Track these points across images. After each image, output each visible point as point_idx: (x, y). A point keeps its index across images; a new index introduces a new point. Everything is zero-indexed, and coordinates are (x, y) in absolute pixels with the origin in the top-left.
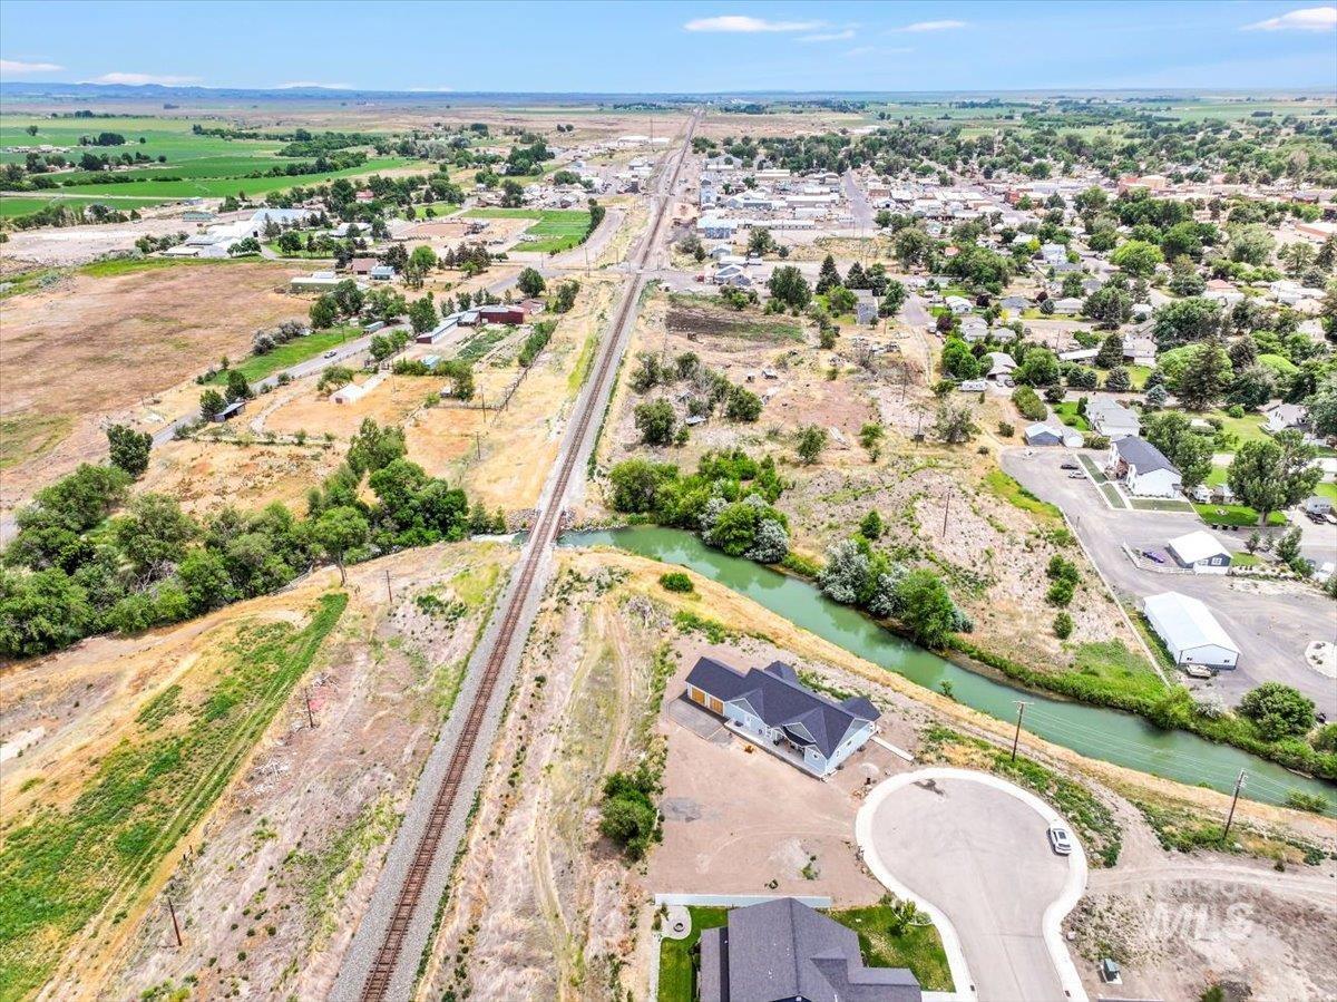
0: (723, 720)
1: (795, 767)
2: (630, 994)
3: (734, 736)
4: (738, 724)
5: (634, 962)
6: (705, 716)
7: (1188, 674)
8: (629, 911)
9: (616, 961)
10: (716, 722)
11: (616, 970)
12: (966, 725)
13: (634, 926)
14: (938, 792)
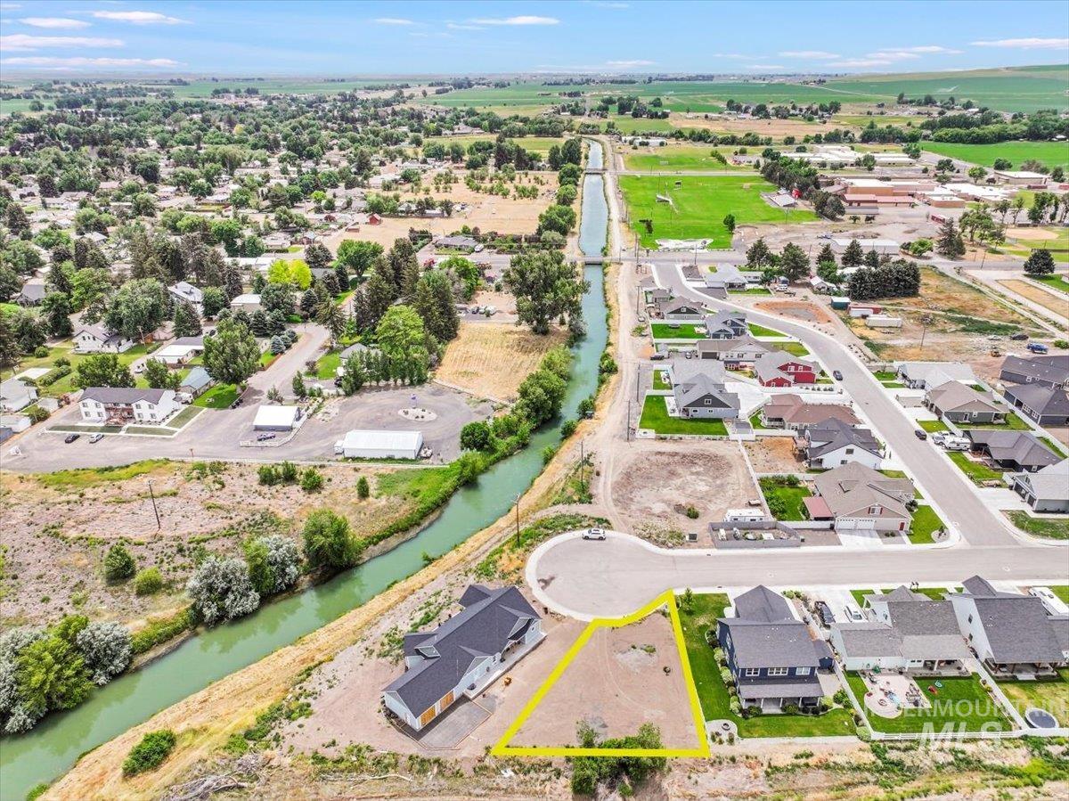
0: (464, 699)
1: (529, 652)
2: (797, 757)
3: (489, 691)
4: (472, 687)
5: (768, 757)
6: (453, 716)
7: (427, 458)
8: (717, 765)
9: (769, 770)
10: (463, 708)
11: (777, 769)
12: (469, 558)
13: (733, 760)
14: (552, 579)
